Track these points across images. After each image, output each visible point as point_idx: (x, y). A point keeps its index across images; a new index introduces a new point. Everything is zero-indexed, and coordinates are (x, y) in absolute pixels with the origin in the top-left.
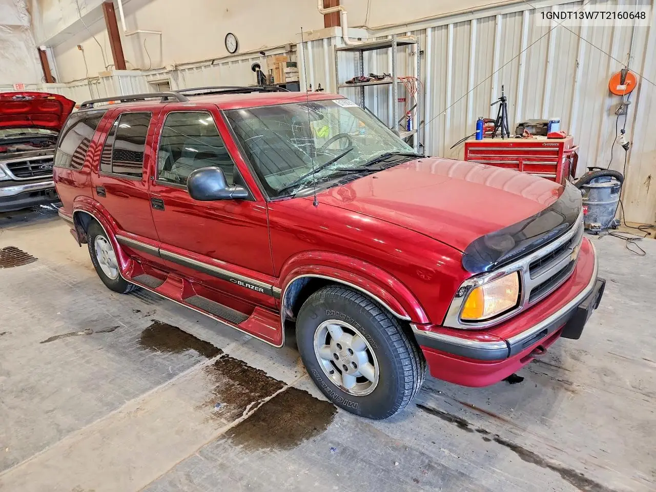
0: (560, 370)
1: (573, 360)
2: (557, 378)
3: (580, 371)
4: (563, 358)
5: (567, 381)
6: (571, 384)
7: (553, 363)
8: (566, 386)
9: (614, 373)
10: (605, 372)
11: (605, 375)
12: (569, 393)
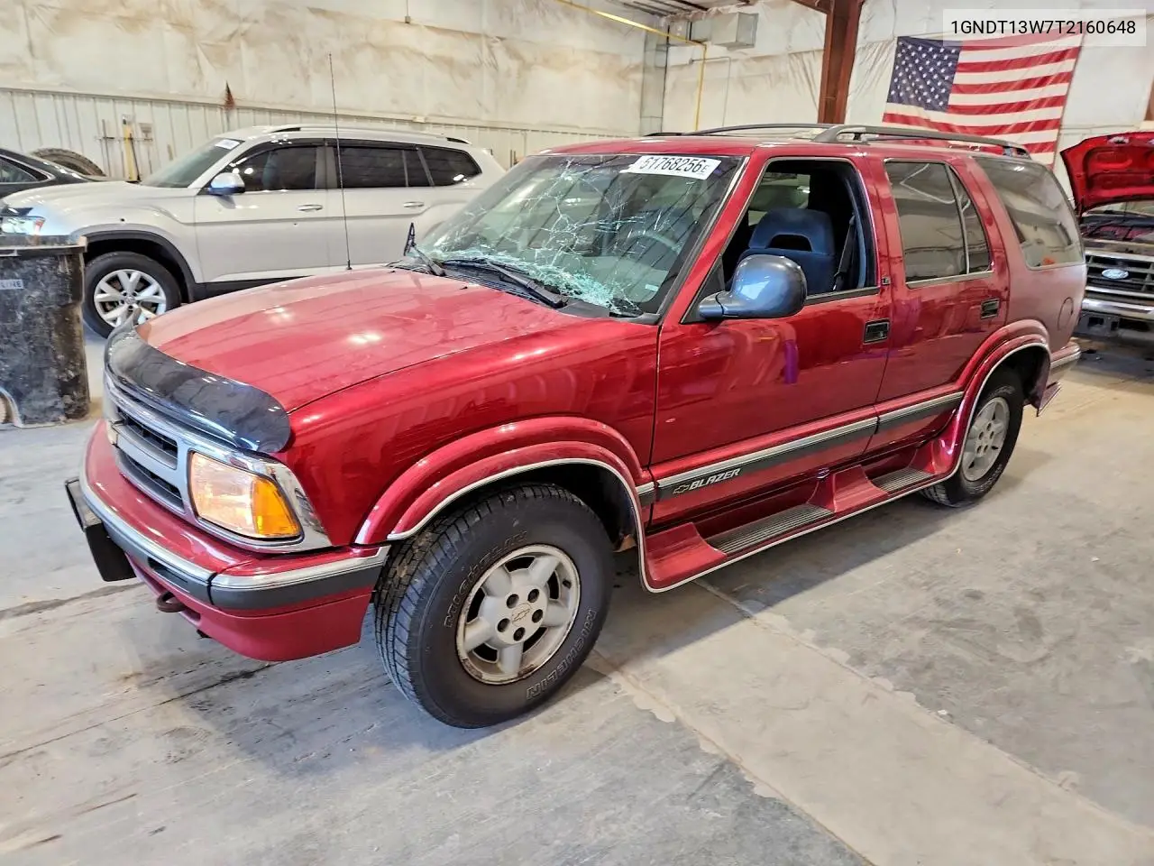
0: (176, 695)
1: (179, 726)
2: (167, 679)
3: (147, 716)
4: (196, 715)
5: (148, 686)
6: (140, 687)
7: (201, 697)
8: (144, 678)
9: (93, 754)
10: (109, 746)
11: (103, 740)
12: (131, 673)
